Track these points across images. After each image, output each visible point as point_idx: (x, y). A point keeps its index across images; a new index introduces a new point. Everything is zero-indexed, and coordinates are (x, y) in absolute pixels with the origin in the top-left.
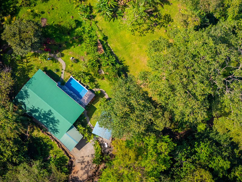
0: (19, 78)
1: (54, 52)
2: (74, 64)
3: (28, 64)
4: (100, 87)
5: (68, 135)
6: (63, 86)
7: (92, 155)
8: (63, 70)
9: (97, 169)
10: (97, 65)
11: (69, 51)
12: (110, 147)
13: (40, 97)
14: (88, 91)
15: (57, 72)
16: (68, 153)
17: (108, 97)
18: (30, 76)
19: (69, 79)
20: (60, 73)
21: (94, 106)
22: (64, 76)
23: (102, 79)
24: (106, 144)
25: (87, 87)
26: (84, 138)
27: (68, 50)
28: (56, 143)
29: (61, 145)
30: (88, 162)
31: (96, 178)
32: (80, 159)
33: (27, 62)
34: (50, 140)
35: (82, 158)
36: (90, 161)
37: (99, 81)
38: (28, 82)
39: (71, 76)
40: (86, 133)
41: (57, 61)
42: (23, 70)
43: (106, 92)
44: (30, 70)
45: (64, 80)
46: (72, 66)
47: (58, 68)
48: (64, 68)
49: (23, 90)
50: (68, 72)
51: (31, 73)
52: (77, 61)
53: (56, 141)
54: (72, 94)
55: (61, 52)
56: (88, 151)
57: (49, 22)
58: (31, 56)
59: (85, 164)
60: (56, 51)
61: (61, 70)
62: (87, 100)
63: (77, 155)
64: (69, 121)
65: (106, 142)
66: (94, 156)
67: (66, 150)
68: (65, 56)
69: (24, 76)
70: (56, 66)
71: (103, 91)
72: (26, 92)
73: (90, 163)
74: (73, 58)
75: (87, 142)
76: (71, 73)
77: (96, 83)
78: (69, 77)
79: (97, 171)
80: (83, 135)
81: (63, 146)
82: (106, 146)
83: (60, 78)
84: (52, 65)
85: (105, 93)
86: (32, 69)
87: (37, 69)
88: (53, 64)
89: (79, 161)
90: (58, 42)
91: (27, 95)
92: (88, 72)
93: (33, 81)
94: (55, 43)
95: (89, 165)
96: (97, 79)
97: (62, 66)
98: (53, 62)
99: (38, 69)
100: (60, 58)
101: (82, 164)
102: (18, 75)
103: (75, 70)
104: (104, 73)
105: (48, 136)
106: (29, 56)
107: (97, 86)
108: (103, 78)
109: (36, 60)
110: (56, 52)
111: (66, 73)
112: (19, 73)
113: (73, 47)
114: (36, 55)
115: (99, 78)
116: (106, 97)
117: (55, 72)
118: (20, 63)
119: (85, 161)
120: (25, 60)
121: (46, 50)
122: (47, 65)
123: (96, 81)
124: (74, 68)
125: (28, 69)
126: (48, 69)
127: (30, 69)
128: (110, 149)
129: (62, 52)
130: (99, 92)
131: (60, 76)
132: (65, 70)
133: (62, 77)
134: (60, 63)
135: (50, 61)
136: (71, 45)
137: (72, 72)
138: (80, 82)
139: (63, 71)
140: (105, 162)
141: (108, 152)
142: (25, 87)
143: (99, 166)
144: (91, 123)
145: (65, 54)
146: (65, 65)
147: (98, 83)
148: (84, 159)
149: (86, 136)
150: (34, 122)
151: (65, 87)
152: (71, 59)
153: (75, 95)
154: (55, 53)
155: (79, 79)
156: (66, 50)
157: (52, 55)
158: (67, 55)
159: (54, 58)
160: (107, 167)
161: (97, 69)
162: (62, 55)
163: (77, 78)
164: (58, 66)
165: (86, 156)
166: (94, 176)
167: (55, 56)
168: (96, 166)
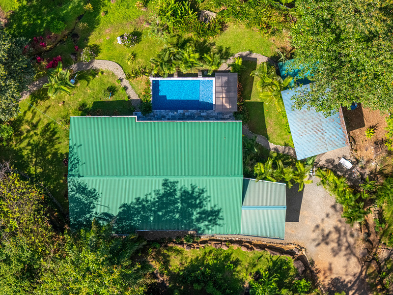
0: (45, 176)
1: (72, 56)
2: (136, 48)
3: (39, 131)
4: (231, 51)
5: (249, 207)
6: (152, 114)
7: (334, 207)
8: (121, 80)
9: (367, 231)
10: (187, 8)
11: (101, 30)
12: (356, 159)
13: (122, 175)
14: (214, 79)
15: (113, 94)
16: (279, 246)
17: (265, 59)
18: (63, 150)
19: (151, 88)
20: (120, 91)
21: (253, 100)
22: (135, 90)
23: (222, 30)
24: (342, 161)
25: (205, 74)
26: (290, 185)
27: (97, 30)
28: (235, 247)
29: (250, 243)
30: (337, 230)
31: (379, 250)
32: (314, 235)
33: (35, 126)
34: (217, 250)
35: (318, 232)
36: (339, 225)
37: (219, 41)
38: (70, 165)
39: (152, 79)
40: (285, 170)
41: (95, 72)
42: (39, 150)
43: (251, 52)
44: (54, 138)
45: (142, 98)
46: (134, 55)
47: (109, 85)
48: (120, 74)
49: (73, 190)
50: (136, 75)
51: (59, 143)
52: (136, 37)
53: (232, 242)
54: (184, 114)
55: (87, 46)
56: (318, 207)
58: (30, 108)
59: (333, 241)
60: (74, 54)
61: (117, 84)
62: (229, 100)
63: (299, 235)
64: (228, 175)
65: (340, 159)
66: (338, 206)
67: (268, 244)
68: (102, 47)
69: (51, 162)
70: (102, 83)
71: (244, 54)
72: (82, 189)
73: (343, 229)
74: (122, 37)
75: (300, 190)
76: (144, 73)
77: (214, 49)
78: (148, 81)
79: (369, 234)
80: (283, 181)
81: (255, 242)
82: (348, 165)
83: (130, 102)
84: (91, 89)
85: (254, 56)
86: (54, 133)
87: (67, 124)
88: (90, 85)
89: (317, 242)
90: (61, 30)
91: (92, 194)
92: (178, 40)
93: (79, 153)
94: (59, 39)
95: (342, 234)
96: (211, 40)
97: (113, 75)
98: (88, 82)
99: (68, 122)
100: (96, 61)
101: (327, 244)
102: (36, 169)
103: (147, 59)
104: (214, 15)
105: (211, 246)
106: (25, 112)
107: (225, 54)
108: (223, 26)
109: (49, 106)
110: (76, 53)
111: (134, 81)
112: (36, 164)
113: (102, 14)
114: (40, 95)
115: (214, 32)
116: (261, 60)
117: (110, 99)
118: (21, 141)
119: (330, 233)
120: (25, 127)
121: (53, 65)
122: (80, 100)
123: (214, 44)
124: (142, 58)
125: (47, 139)
126: (90, 104)
127: (52, 137)
128: (360, 165)
129: (89, 44)
130: (239, 62)
131: (127, 99)
132: (129, 77)
133: (134, 97)
134: (104, 70)
135: (79, 85)
136: (96, 11)
137: (145, 69)
138: (180, 75)
139: (125, 82)
140: (372, 201)
141: (361, 174)
142: (73, 182)
143: (366, 221)
144: (274, 143)
145: (97, 43)
146: (116, 64)
147: (221, 47)
148: (323, 230)
150: (153, 241)
151: (157, 112)
152: (119, 42)
153: (193, 111)
154: (76, 60)
155: (174, 70)
156: (93, 33)
157: (74, 67)
158: (104, 43)
159: (82, 72)
160: (384, 208)
161: (192, 16)
162: (96, 50)
163: (167, 72)
164: (105, 80)
165: (323, 220)
166: (372, 249)
167: (80, 63)
168: (360, 223)
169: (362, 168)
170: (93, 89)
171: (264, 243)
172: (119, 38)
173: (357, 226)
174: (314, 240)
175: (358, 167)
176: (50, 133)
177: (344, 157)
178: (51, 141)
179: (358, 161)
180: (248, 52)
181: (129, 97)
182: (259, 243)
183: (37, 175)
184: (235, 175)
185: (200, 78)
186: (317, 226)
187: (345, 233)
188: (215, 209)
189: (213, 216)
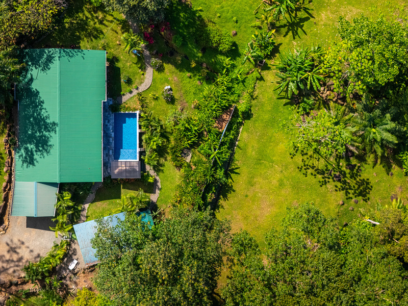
0: (62, 30)
1: (155, 51)
2: (162, 101)
3: (97, 25)
4: (161, 174)
5: (36, 188)
6: (111, 113)
7: (39, 256)
8: (137, 89)
9: (19, 283)
10: (193, 139)
11: (176, 73)
12: (77, 273)
13: (60, 90)
14: (138, 160)
15: (126, 83)
16: (7, 212)
17: (155, 200)
18: (82, 44)
19: (131, 112)
20: (128, 88)
21: (123, 191)
22: (129, 99)
23: (176, 166)
24: (75, 262)
25: (142, 153)
26: (54, 220)
27: (177, 71)
28: (6, 178)
29: (10, 189)
30: (20, 260)
31: (3, 293)
32: (15, 240)
33: (101, 22)
34: (3, 164)
35: (18, 243)
36: (24, 261)
37: (169, 164)
38: (68, 50)
39: (138, 112)
40: (65, 216)
41: (143, 68)
42: (83, 25)
43: (160, 189)
44: (92, 37)
45: (123, 105)
46: (157, 99)
47: (133, 79)
48: (142, 88)
49: (49, 52)
50: (141, 101)
51: (88, 41)
52: (171, 100)
53: (10, 175)
54: (111, 137)
55: (163, 62)
56: (38, 243)
57: (196, 3)
58: (115, 18)
59: (11, 256)
60: (157, 53)
61: (134, 86)
62: (121, 172)
63: (16, 229)
64: (60, 171)
65: (77, 259)
66: (38, 259)
67: (8, 204)
68: (162, 74)
69: (73, 34)
70: (135, 74)
71: (159, 184)
72: (50, 59)
73: (21, 264)
74: (171, 89)
75: (51, 228)
76: (142, 106)
77: (162, 160)
78: (136, 109)
79: (16, 285)
80: (57, 214)
81: (11, 193)
82: (72, 267)
83: (120, 96)
84: (130, 66)
85: (157, 191)
86: (96, 37)
87: (102, 47)
88: (134, 65)
89: (10, 243)
90: (176, 43)
91: (46, 67)
92: (169, 133)
93: (77, 57)
94: (169, 41)
95: (17, 263)
96: (169, 157)
97: (142, 83)
98: (136, 64)
99: (104, 48)
100: (152, 69)
101: (8, 251)
102: (67, 23)
103: (154, 108)
104: (188, 161)
105: (7, 159)
106: (112, 15)
107: (158, 168)
108: (179, 167)
109: (117, 33)
110: (156, 55)
111: (136, 99)
112: (72, 23)
113: (188, 74)
114: (125, 26)
115: (175, 159)
116: (154, 197)
117: (122, 80)
118: (90, 12)
119: (18, 253)
120: (100, 15)
121: (146, 37)
122: (122, 57)
123: (166, 160)
124: (154, 105)
125: (91, 32)
126: (119, 65)
127: (93, 36)
128: (73, 276)
129: (164, 64)
130: (151, 180)
131: (122, 93)
132: (139, 94)
133: (124, 99)
134: (145, 75)
135: (134, 56)
136: (189, 69)
137: (146, 107)
138: (141, 134)
139: (135, 92)
140: (43, 287)
141: (65, 277)
142: (55, 52)
143: (28, 282)
144: (88, 208)
145: (166, 70)
146: (148, 87)
147: (164, 165)
148: (20, 248)
149: (61, 221)
150: (11, 113)
151: (112, 116)
152: (166, 88)
153: (113, 144)
154: (153, 55)
155: (144, 130)
156: (174, 68)
157: (148, 53)
158: (166, 76)
159: (144, 59)
160: (39, 297)
161: (186, 143)
162: (160, 69)
163: (142, 124)
164: (137, 77)
165: (28, 247)
166: (5, 288)
167: (150, 58)
168: (25, 277)
169: (70, 278)
170: (130, 68)
171: (10, 201)
172: (169, 87)
173: (23, 275)
174: (12, 241)
175: (70, 274)
176: (96, 34)
177: (78, 264)
178: (89, 35)
179: (75, 274)
180: (160, 187)
181: (124, 95)
182: (10, 197)
183: (63, 23)
184: (60, 176)
185: (138, 150)
186: (23, 243)
187: (17, 266)
188: (35, 162)
189: (30, 160)
